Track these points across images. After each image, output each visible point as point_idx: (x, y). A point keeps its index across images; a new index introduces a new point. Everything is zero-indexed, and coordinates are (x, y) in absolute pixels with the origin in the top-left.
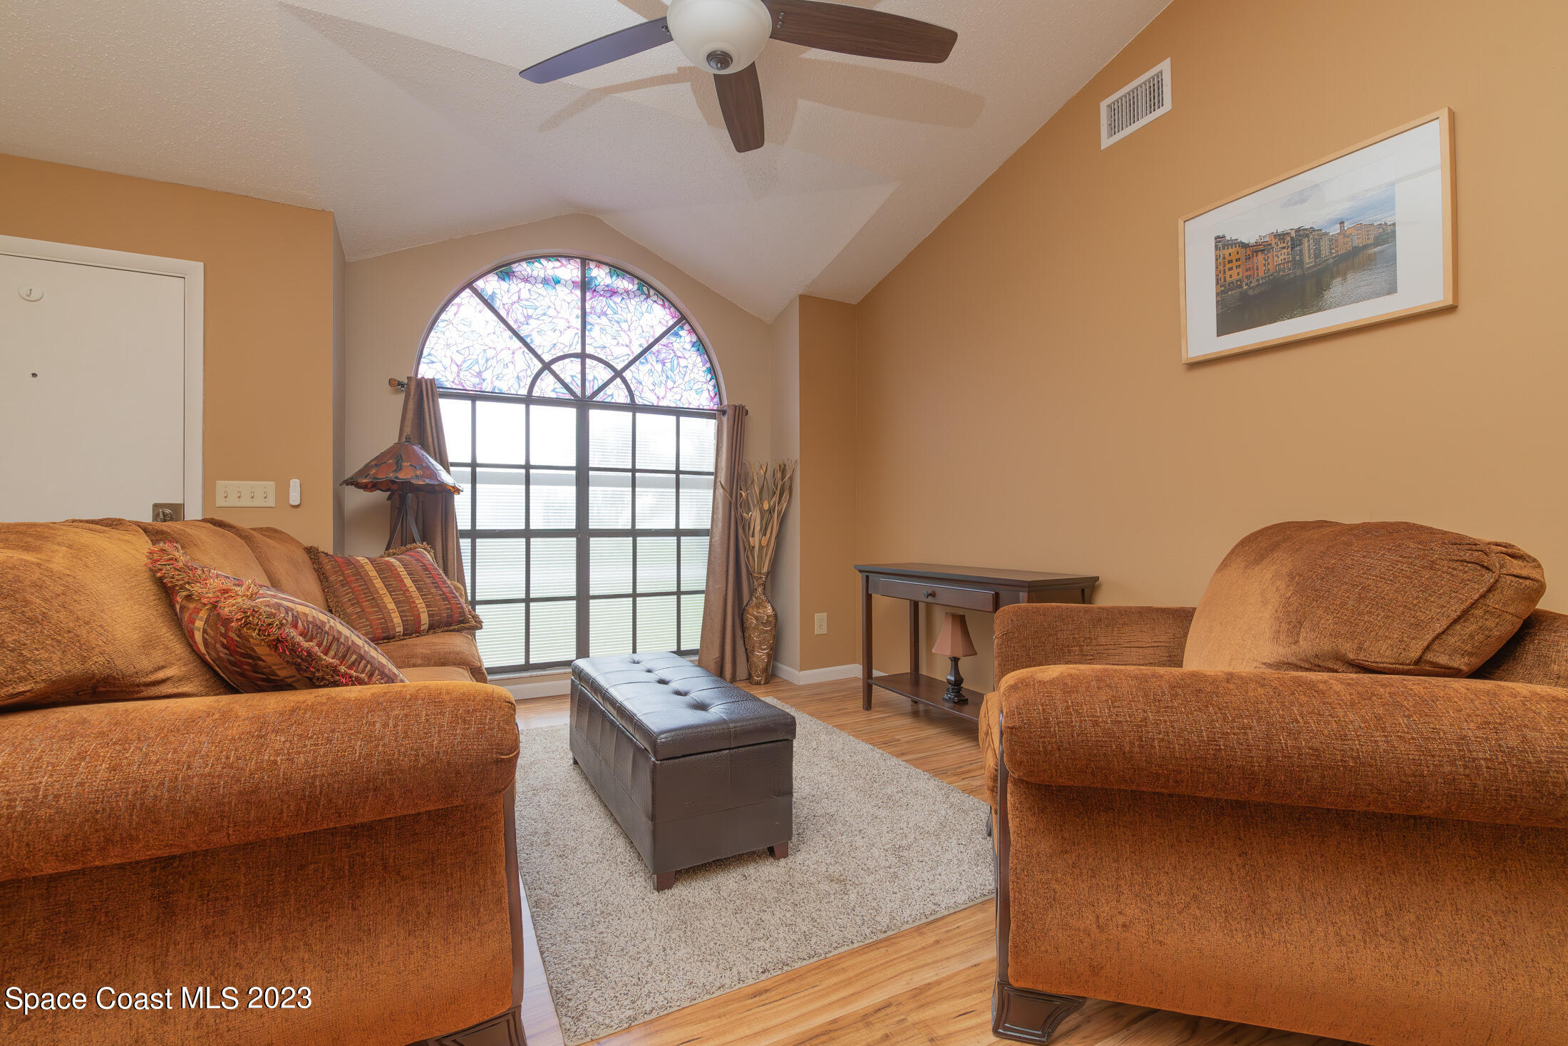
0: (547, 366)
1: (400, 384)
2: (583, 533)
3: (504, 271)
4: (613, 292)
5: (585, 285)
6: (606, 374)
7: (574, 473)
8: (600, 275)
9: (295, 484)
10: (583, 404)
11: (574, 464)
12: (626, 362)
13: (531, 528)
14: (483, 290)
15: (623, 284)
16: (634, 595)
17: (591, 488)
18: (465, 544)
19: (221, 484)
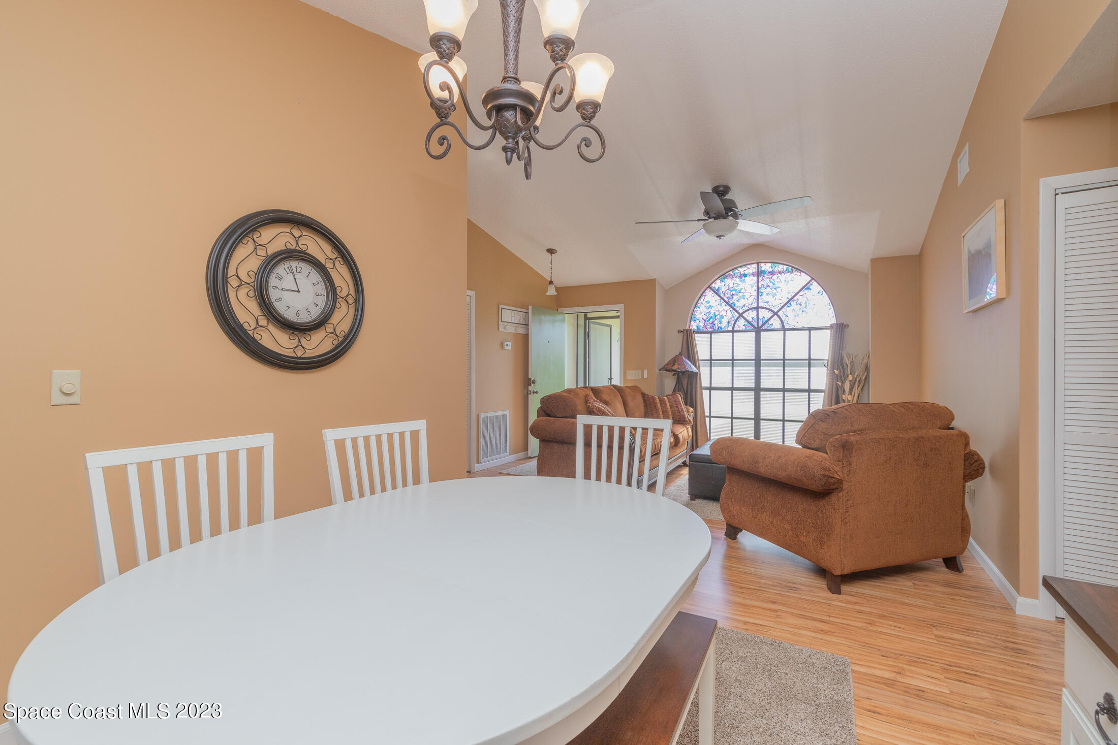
0: (741, 315)
1: (681, 331)
2: (757, 390)
3: (724, 277)
4: (772, 273)
5: (759, 274)
6: (770, 314)
7: (754, 361)
8: (766, 267)
9: (646, 371)
10: (758, 330)
11: (754, 358)
12: (780, 307)
13: (734, 386)
14: (714, 287)
15: (780, 268)
16: (784, 421)
17: (762, 368)
18: (706, 393)
19: (627, 372)
